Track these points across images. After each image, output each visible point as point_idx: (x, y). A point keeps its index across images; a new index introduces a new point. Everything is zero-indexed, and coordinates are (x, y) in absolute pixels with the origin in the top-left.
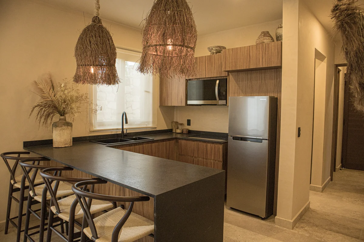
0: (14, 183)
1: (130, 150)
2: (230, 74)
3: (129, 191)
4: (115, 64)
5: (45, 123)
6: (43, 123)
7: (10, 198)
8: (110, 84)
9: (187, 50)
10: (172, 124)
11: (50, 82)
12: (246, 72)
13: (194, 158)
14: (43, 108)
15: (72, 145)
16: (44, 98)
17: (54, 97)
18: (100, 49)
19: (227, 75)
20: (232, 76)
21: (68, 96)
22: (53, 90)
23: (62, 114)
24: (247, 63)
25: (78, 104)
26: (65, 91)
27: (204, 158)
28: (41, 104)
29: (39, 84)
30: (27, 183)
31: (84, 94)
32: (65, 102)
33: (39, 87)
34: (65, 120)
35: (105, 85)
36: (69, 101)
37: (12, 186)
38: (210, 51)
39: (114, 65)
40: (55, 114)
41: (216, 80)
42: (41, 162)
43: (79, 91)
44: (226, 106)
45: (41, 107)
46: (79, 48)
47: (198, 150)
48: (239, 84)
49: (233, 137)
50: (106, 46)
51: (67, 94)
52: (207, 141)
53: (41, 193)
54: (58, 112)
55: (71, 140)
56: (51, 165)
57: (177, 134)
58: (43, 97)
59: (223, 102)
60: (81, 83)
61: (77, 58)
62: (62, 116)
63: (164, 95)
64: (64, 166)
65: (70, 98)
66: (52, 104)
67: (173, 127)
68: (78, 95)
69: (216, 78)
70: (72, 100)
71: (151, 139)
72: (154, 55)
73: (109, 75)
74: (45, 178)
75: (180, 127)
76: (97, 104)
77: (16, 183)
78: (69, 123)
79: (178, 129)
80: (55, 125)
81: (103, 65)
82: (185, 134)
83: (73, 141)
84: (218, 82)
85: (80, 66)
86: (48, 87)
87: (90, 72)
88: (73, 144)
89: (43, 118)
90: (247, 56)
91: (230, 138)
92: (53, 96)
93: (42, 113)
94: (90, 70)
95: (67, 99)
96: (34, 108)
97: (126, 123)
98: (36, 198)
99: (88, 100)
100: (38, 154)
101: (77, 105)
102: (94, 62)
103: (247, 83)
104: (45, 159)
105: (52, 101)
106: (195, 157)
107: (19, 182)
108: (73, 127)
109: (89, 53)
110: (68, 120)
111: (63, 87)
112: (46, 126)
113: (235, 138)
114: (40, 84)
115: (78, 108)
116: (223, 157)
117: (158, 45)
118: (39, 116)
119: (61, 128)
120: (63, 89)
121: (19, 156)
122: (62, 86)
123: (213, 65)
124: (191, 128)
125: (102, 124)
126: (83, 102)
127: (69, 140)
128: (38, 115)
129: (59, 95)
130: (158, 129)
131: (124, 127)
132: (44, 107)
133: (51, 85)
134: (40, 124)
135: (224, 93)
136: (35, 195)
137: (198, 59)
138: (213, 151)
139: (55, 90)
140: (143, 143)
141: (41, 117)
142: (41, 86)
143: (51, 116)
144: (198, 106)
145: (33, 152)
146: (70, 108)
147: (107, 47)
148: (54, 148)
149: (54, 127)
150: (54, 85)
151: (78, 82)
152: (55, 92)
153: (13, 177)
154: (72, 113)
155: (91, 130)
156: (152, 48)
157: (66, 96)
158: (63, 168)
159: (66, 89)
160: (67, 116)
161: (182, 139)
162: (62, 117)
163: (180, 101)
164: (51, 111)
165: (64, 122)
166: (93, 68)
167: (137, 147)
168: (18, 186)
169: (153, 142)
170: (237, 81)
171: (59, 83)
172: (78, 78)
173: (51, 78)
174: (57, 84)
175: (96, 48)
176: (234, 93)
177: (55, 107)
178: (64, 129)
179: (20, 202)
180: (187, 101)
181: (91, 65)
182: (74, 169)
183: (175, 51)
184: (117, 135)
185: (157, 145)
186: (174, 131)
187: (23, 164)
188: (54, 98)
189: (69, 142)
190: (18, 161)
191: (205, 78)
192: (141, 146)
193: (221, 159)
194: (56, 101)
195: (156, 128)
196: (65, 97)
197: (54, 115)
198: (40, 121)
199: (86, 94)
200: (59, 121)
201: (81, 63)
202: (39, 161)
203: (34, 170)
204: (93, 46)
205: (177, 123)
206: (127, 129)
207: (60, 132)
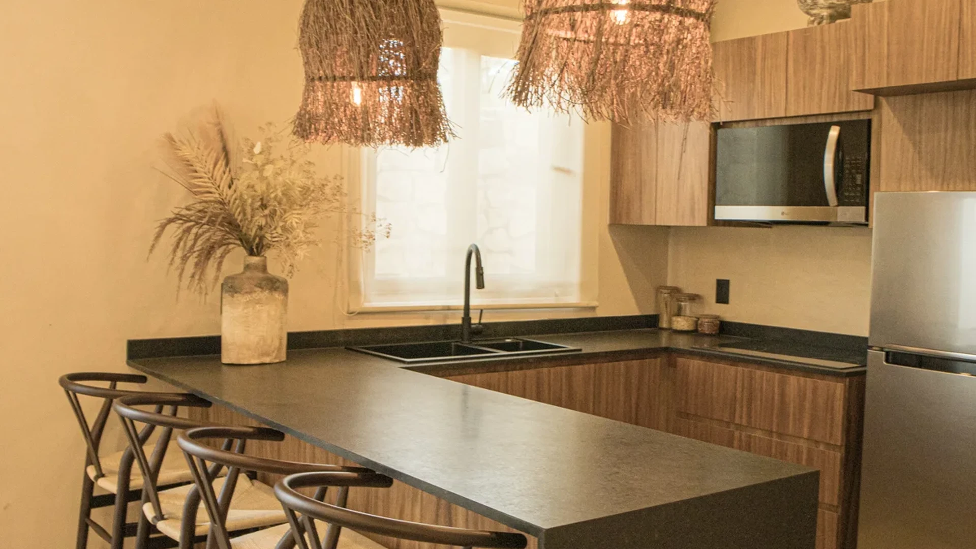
0: (97, 477)
1: (489, 386)
2: (883, 100)
3: (467, 515)
4: (435, 73)
5: (197, 277)
6: (193, 276)
7: (85, 524)
8: (418, 142)
9: (681, 22)
10: (657, 296)
11: (218, 138)
12: (950, 94)
13: (732, 428)
14: (193, 226)
15: (284, 358)
16: (196, 193)
17: (230, 187)
18: (385, 21)
19: (870, 106)
20: (894, 110)
21: (275, 186)
22: (227, 164)
23: (255, 247)
24: (949, 60)
25: (307, 215)
26: (267, 167)
27: (771, 432)
28: (188, 212)
29: (179, 144)
30: (137, 480)
31: (331, 178)
32: (264, 206)
33: (180, 153)
34: (264, 269)
35: (402, 147)
36: (280, 203)
37: (89, 485)
38: (808, 13)
39: (432, 76)
40: (231, 246)
41: (827, 127)
42: (180, 408)
43: (312, 169)
44: (865, 228)
45: (186, 221)
46: (312, 18)
47: (750, 400)
48: (920, 142)
49: (887, 353)
50: (406, 9)
51: (271, 179)
52: (785, 367)
53: (180, 513)
54: (241, 240)
55: (281, 339)
56: (211, 420)
57: (674, 336)
58: (193, 190)
59: (853, 213)
60: (320, 138)
61: (306, 54)
62: (255, 255)
63: (629, 183)
64: (254, 426)
65: (283, 194)
66: (220, 214)
67: (663, 305)
68: (309, 182)
69: (828, 120)
70: (289, 199)
71: (571, 347)
72: (565, 39)
73: (414, 112)
74: (194, 458)
75: (687, 306)
76: (374, 216)
77: (103, 476)
78: (278, 280)
79: (679, 314)
80: (232, 287)
81: (393, 77)
82: (707, 335)
83: (289, 346)
84: (834, 133)
85: (317, 82)
86: (210, 153)
87: (349, 103)
88: (288, 354)
89: (192, 260)
90: (950, 28)
91: (875, 356)
92: (226, 187)
93: (190, 243)
94: (348, 97)
95: (272, 196)
96: (163, 227)
97: (480, 285)
98: (164, 527)
99: (346, 200)
100: (174, 383)
101: (304, 218)
102: (362, 68)
103: (954, 135)
104: (195, 400)
105: (221, 203)
106: (739, 426)
107: (112, 473)
108: (290, 293)
109: (345, 38)
110: (275, 270)
111: (261, 153)
112: (201, 288)
113: (895, 358)
114: (184, 144)
115: (308, 225)
116: (847, 431)
117: (579, 9)
118: (179, 253)
119: (248, 297)
120: (259, 160)
121: (114, 387)
122: (257, 150)
123: (818, 67)
124: (733, 313)
125: (391, 287)
126: (325, 206)
127: (277, 343)
128: (175, 251)
129: (246, 183)
130: (600, 313)
131: (473, 302)
132: (197, 223)
133: (218, 146)
134: (180, 280)
135: (859, 177)
136: (161, 517)
137: (760, 43)
138: (807, 405)
139: (232, 164)
140: (540, 362)
141: (185, 259)
142: (187, 152)
143: (219, 252)
144: (759, 227)
145: (158, 376)
146: (282, 227)
147: (407, 13)
148: (225, 368)
149: (227, 291)
150: (231, 146)
151: (308, 139)
152: (232, 173)
153: (93, 458)
154: (288, 245)
155: (352, 309)
156: (555, 16)
157: (268, 185)
158: (251, 430)
159: (268, 159)
160: (269, 254)
161: (691, 354)
162: (255, 260)
163: (688, 206)
164: (218, 236)
165: (261, 275)
166: (361, 87)
167: (516, 374)
168: (109, 485)
169: (577, 358)
170: (910, 130)
171: (247, 140)
172: (308, 124)
173: (219, 124)
174: (239, 144)
175: (370, 16)
176: (900, 179)
177: (230, 223)
178: (259, 302)
179: (113, 541)
180: (714, 205)
181: (353, 79)
182: (288, 436)
183: (639, 29)
184: (447, 330)
185: (592, 372)
186: (664, 325)
187: (127, 411)
188: (230, 192)
189: (276, 350)
190: (111, 401)
191: (786, 117)
192: (531, 373)
193: (838, 437)
194: (234, 203)
195: (593, 308)
196: (264, 188)
197: (229, 252)
198: (183, 270)
199: (335, 178)
200: (243, 273)
201: (319, 70)
202: (175, 404)
203: (159, 431)
204: (359, 12)
205: (675, 291)
206: (482, 310)
207: (246, 311)
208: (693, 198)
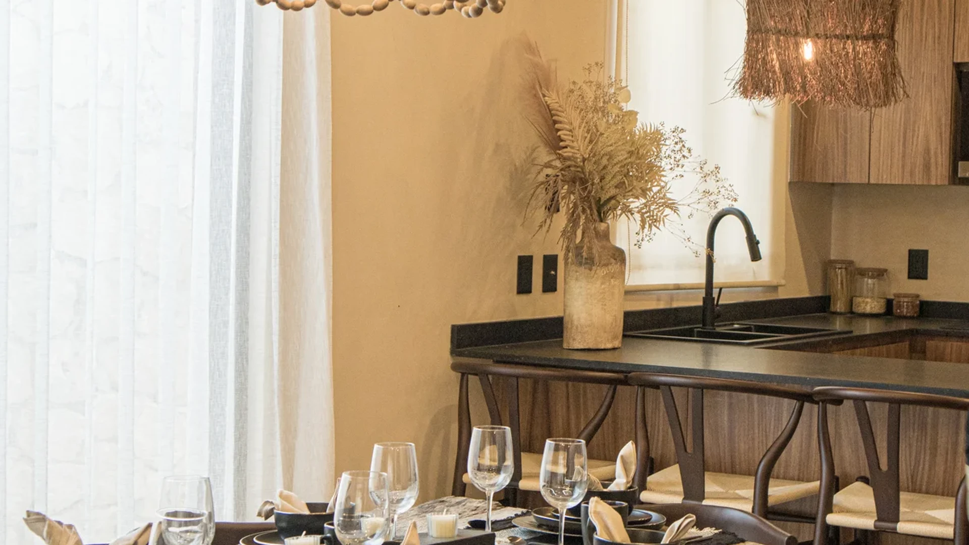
57: (857, 321)
62: (602, 222)
67: (837, 285)
79: (863, 294)
82: (908, 317)
119: (605, 270)
124: (932, 289)
148: (570, 353)
149: (581, 264)
162: (603, 226)
163: (919, 161)
180: (957, 162)
186: (840, 307)
195: (777, 287)
206: (721, 289)
207: (603, 286)
208: (927, 151)
